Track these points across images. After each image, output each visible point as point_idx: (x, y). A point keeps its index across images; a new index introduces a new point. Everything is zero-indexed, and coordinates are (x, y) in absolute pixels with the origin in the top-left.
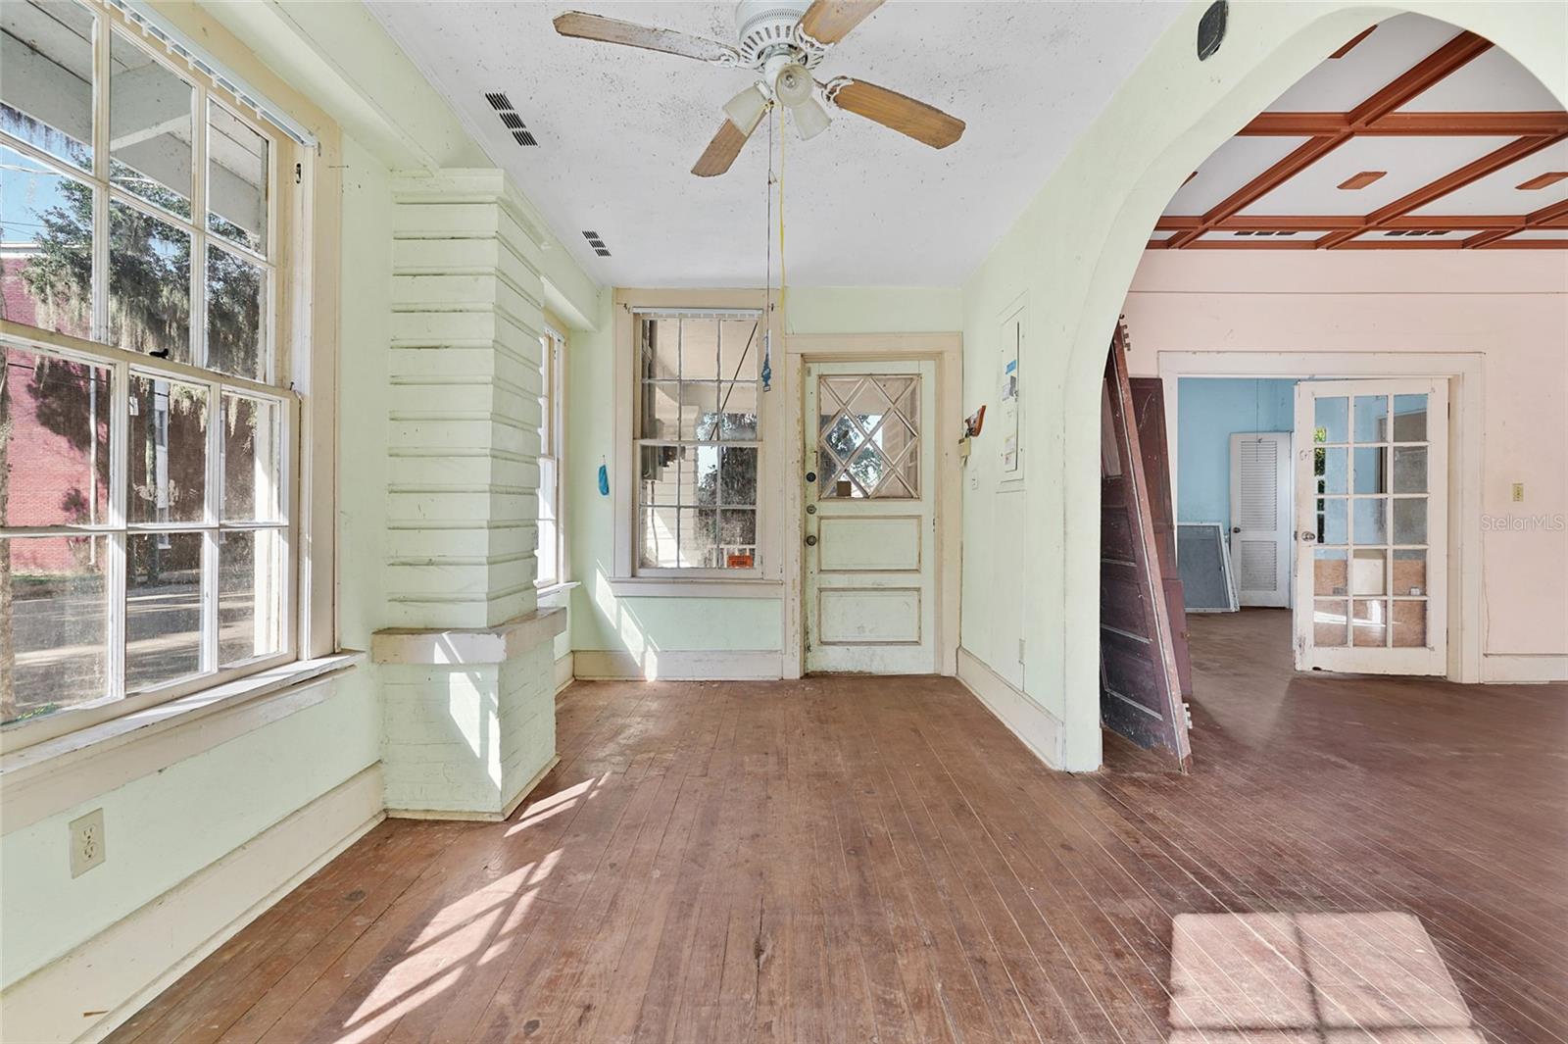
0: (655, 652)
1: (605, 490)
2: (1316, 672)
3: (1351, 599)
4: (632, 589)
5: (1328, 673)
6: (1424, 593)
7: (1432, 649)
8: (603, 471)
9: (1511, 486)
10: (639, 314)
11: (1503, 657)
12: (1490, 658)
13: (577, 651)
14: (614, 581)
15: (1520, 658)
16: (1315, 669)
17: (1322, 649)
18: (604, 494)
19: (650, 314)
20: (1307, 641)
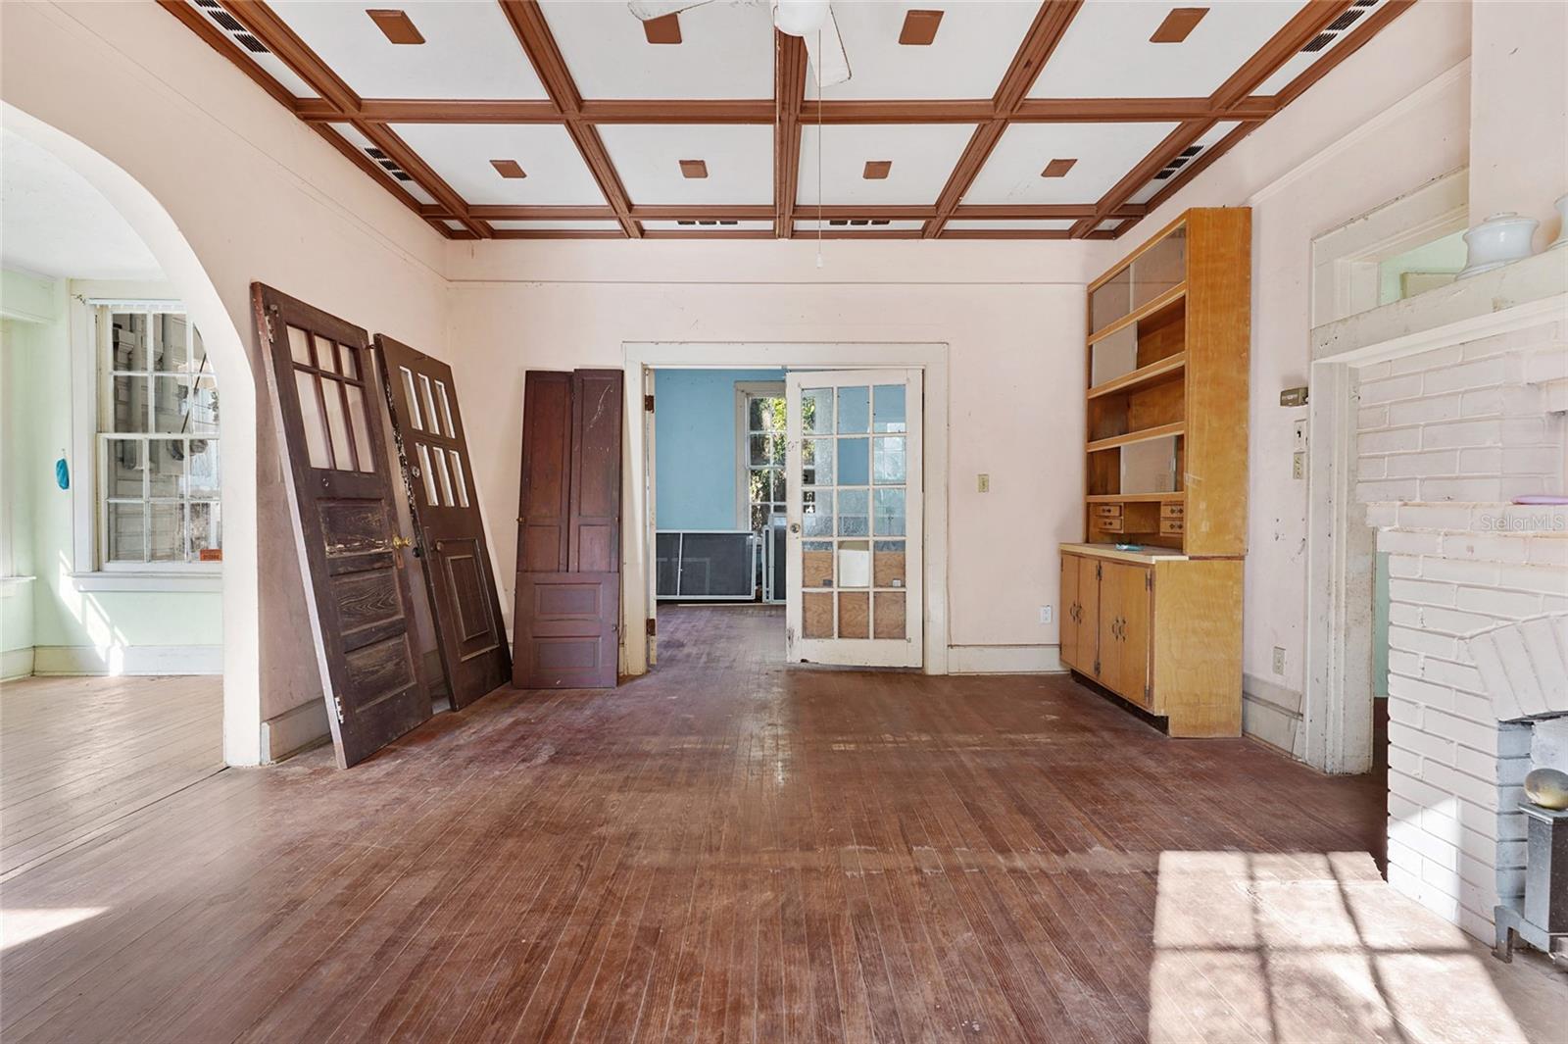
0: (122, 647)
1: (65, 483)
2: (803, 665)
3: (835, 590)
4: (99, 582)
5: (814, 665)
6: (903, 586)
7: (909, 641)
8: (62, 465)
9: (977, 477)
10: (107, 306)
11: (968, 649)
12: (955, 649)
13: (38, 647)
14: (77, 576)
15: (985, 649)
16: (803, 661)
17: (809, 641)
18: (63, 488)
19: (119, 305)
20: (795, 633)
